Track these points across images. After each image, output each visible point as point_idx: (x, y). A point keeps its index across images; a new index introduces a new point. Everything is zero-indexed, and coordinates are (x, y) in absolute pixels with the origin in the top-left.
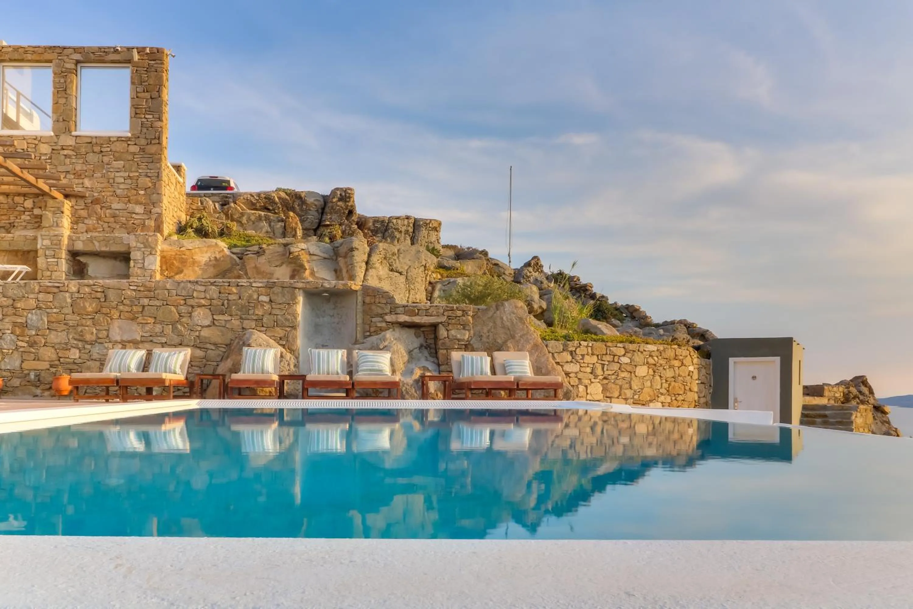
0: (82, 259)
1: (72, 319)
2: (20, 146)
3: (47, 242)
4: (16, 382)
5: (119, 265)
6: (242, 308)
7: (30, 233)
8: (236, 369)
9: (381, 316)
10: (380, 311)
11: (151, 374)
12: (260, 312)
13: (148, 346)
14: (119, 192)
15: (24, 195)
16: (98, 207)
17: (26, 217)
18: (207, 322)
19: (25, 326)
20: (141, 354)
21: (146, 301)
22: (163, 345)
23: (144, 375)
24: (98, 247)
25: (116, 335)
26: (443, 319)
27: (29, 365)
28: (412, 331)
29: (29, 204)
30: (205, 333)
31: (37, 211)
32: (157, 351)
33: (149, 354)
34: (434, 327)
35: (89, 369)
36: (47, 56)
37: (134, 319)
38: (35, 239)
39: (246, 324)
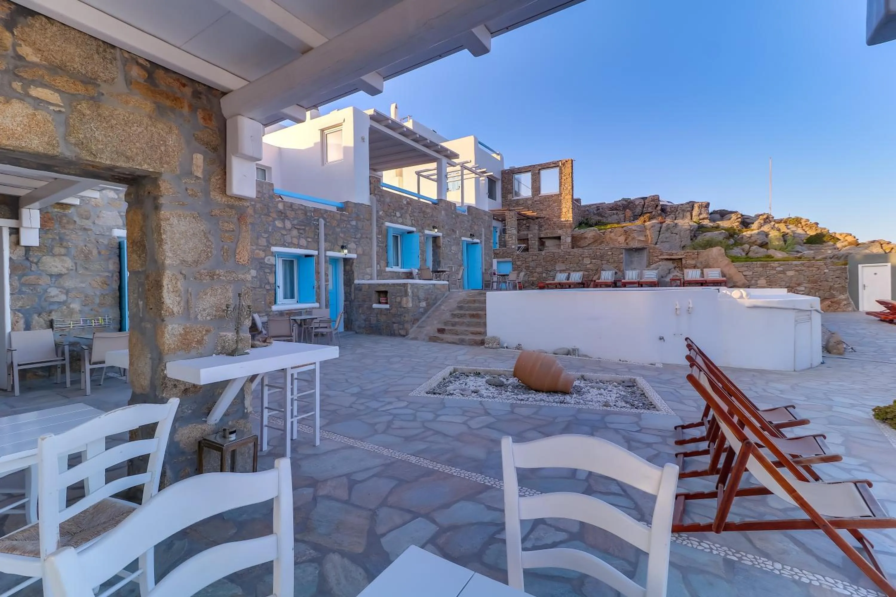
0: (544, 240)
1: (544, 264)
2: (521, 202)
3: (532, 236)
4: (527, 285)
5: (557, 242)
6: (601, 256)
7: (525, 233)
8: (599, 279)
9: (657, 256)
10: (656, 255)
11: (570, 281)
12: (608, 257)
13: (569, 271)
14: (556, 215)
15: (523, 219)
16: (548, 221)
17: (524, 227)
18: (589, 263)
19: (529, 267)
20: (566, 274)
21: (567, 256)
22: (574, 271)
23: (568, 282)
24: (549, 235)
25: (557, 269)
26: (684, 256)
27: (531, 279)
28: (671, 261)
29: (524, 222)
30: (588, 266)
31: (528, 225)
32: (572, 274)
33: (569, 274)
34: (681, 259)
35: (550, 280)
36: (529, 169)
37: (563, 263)
38: (528, 234)
39: (603, 262)
